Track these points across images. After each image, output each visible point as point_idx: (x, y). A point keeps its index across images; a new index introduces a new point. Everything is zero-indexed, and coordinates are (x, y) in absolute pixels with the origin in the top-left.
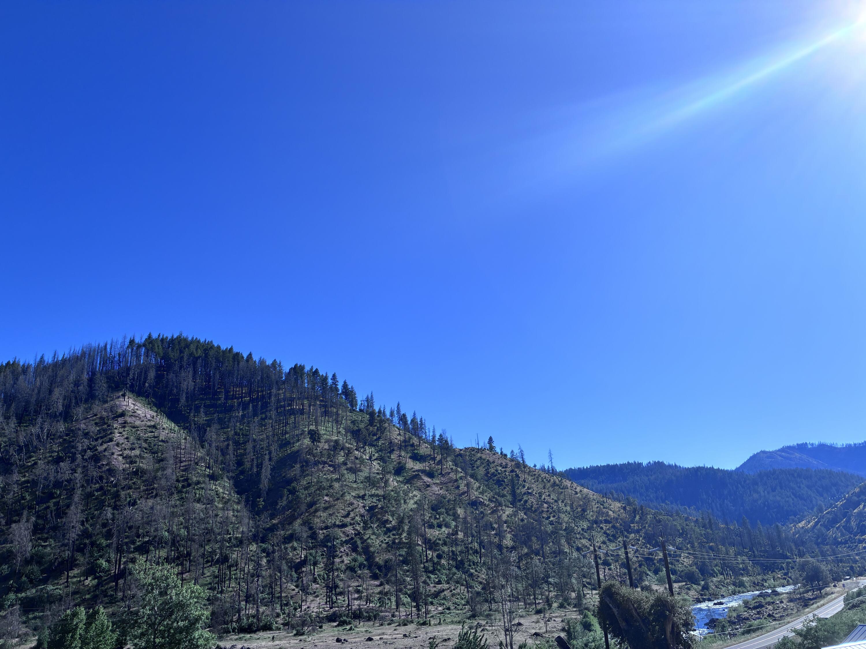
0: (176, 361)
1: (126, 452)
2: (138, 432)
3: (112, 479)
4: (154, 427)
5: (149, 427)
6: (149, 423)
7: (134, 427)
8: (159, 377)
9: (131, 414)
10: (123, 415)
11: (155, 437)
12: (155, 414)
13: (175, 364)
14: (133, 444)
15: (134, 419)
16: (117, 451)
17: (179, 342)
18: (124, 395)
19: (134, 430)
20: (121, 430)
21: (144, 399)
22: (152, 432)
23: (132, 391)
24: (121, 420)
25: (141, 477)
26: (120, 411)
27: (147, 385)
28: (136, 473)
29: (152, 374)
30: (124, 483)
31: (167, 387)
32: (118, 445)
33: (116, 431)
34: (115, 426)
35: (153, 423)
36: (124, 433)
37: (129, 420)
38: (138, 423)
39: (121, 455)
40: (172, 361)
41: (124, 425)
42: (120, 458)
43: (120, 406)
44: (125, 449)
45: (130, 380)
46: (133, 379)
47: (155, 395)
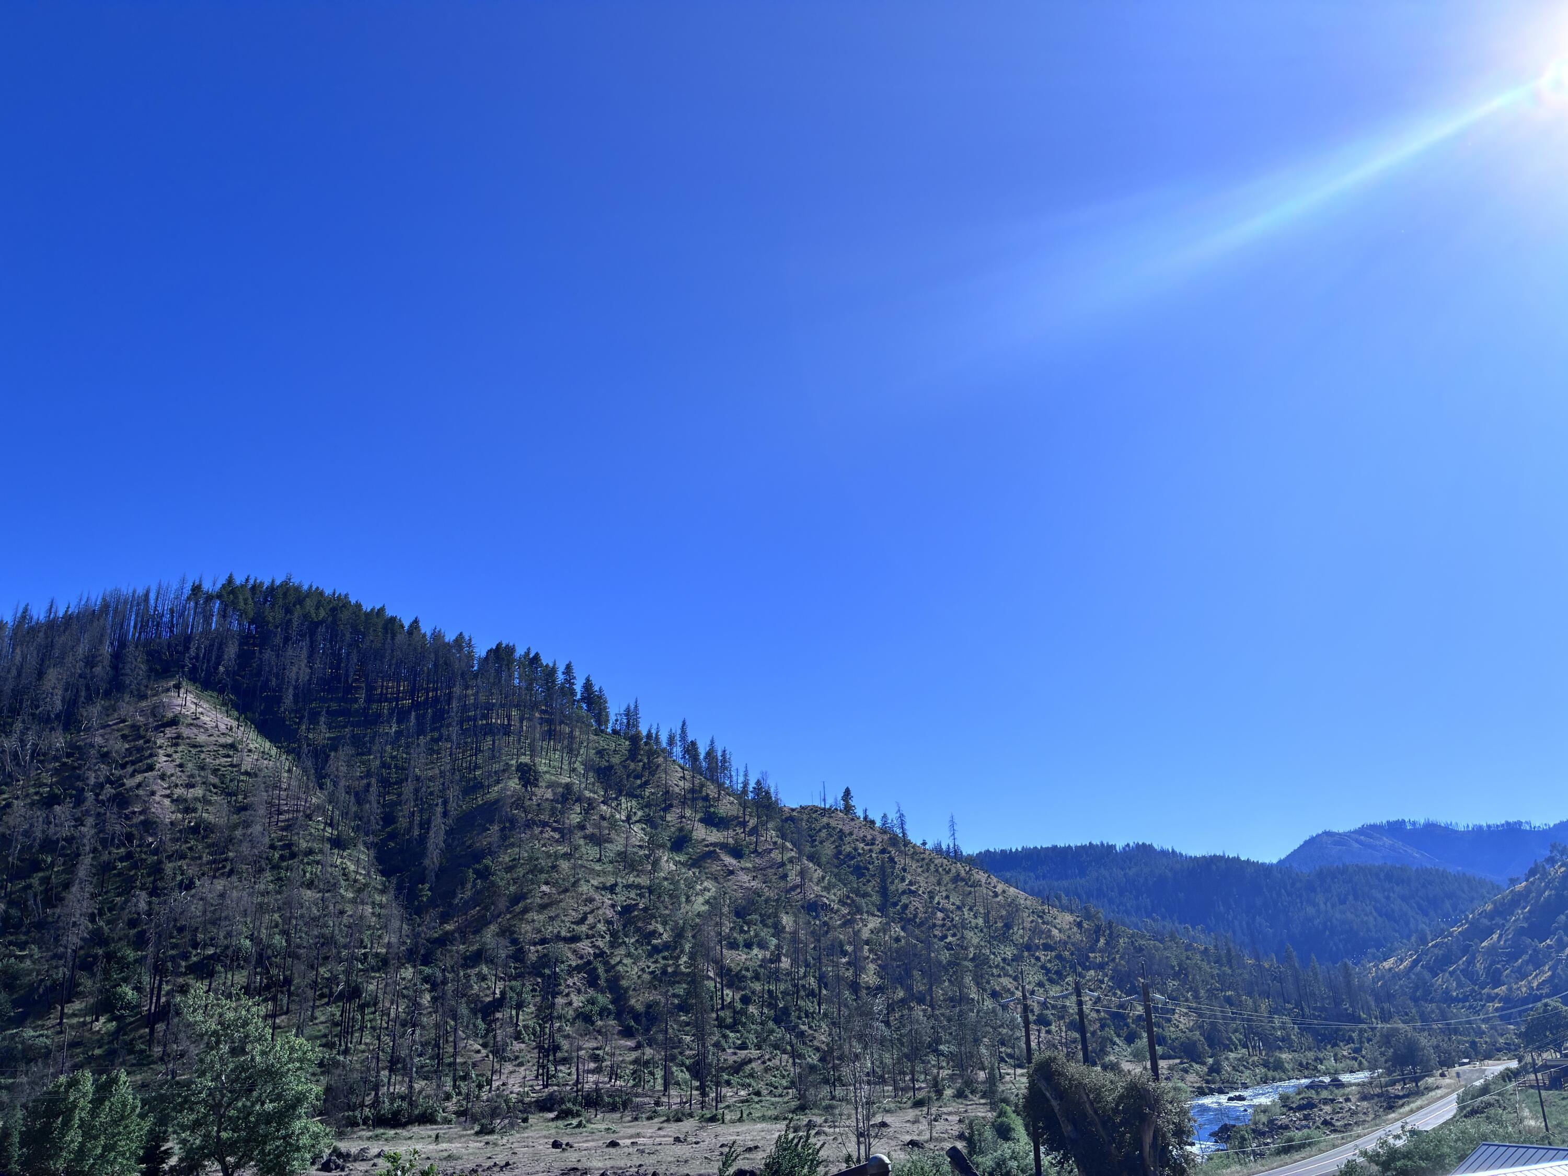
0: (277, 627)
1: (178, 792)
2: (203, 756)
3: (150, 840)
4: (232, 746)
5: (224, 746)
6: (222, 740)
7: (195, 746)
8: (244, 657)
9: (189, 721)
10: (174, 722)
11: (232, 765)
12: (235, 724)
13: (275, 635)
14: (192, 776)
15: (195, 731)
16: (161, 788)
17: (285, 595)
18: (178, 687)
19: (194, 751)
20: (170, 750)
21: (215, 694)
22: (228, 756)
23: (193, 679)
24: (170, 732)
25: (203, 838)
26: (170, 715)
27: (221, 669)
28: (195, 830)
29: (232, 650)
30: (171, 847)
31: (259, 674)
32: (163, 777)
33: (161, 752)
34: (159, 742)
35: (229, 740)
36: (175, 756)
37: (186, 732)
38: (202, 738)
39: (168, 796)
40: (271, 627)
41: (176, 741)
42: (167, 802)
43: (170, 706)
44: (176, 786)
45: (191, 659)
46: (197, 657)
47: (236, 689)
